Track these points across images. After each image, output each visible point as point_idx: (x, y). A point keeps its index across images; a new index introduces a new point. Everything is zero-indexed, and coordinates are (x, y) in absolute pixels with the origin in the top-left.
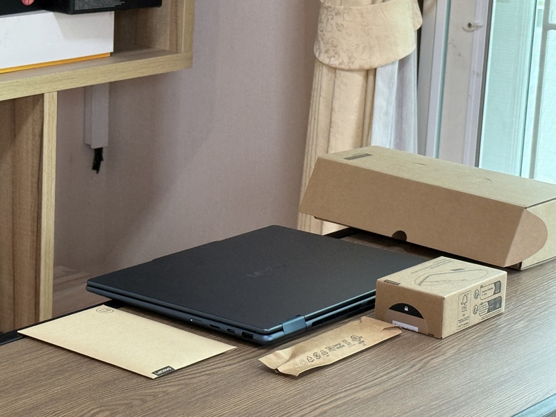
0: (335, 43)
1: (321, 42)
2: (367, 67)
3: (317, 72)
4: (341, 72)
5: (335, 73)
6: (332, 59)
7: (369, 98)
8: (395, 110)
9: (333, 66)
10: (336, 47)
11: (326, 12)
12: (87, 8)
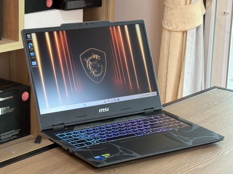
0: (170, 21)
1: (165, 20)
2: (183, 30)
3: (163, 32)
4: (173, 32)
5: (171, 33)
6: (169, 27)
7: (184, 42)
8: (194, 47)
9: (170, 30)
10: (171, 22)
11: (167, 8)
12: (72, 8)
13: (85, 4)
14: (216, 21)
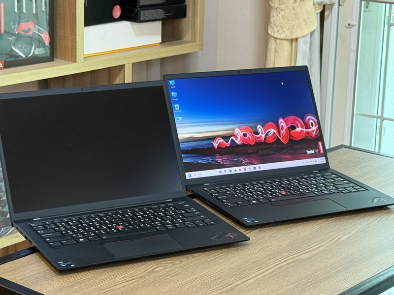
1: (275, 27)
9: (282, 38)
10: (283, 28)
11: (275, 11)
12: (147, 19)
13: (165, 13)
14: (339, 36)
